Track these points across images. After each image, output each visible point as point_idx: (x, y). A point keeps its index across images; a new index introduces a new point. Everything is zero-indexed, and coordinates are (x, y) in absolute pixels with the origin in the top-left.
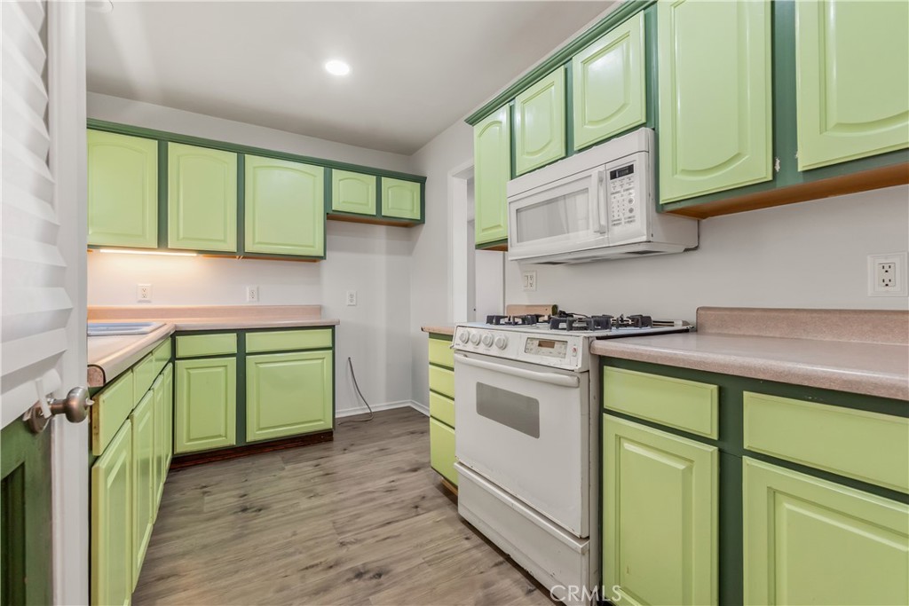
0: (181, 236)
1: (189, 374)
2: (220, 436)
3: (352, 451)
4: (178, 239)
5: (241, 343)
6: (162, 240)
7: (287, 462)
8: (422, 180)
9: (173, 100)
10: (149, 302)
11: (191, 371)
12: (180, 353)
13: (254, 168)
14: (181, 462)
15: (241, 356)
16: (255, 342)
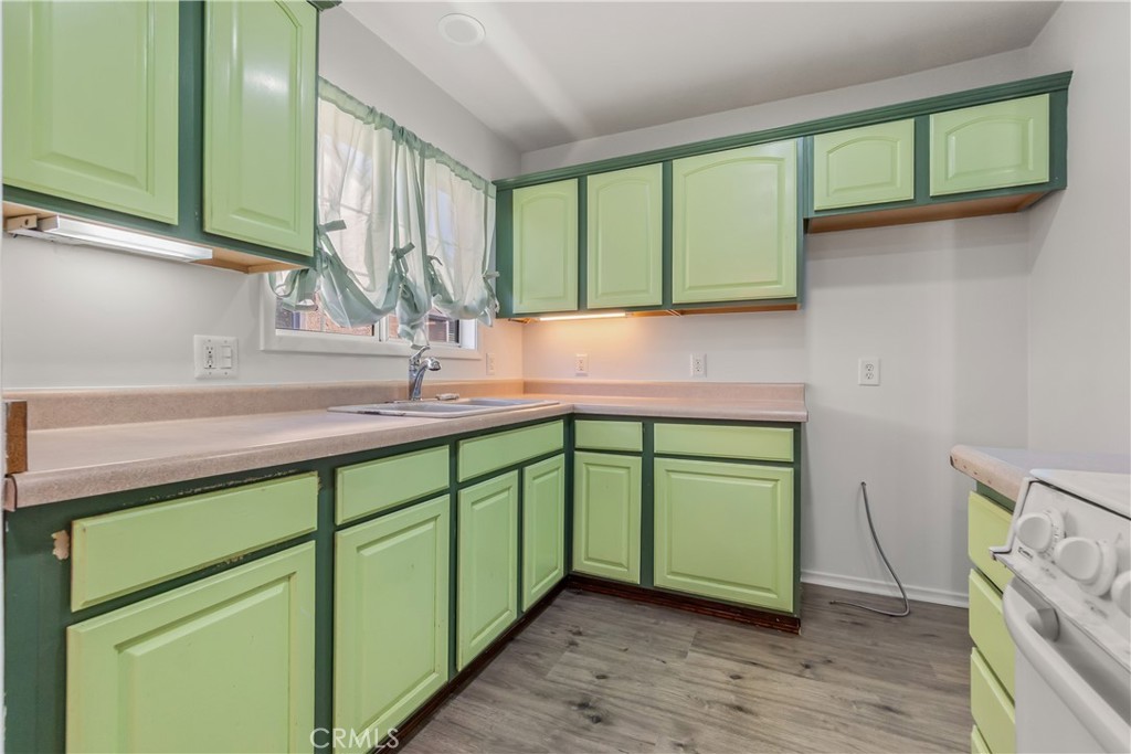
0: (600, 292)
1: (588, 471)
2: (621, 565)
3: (819, 678)
4: (597, 297)
5: (648, 438)
6: (582, 305)
7: (697, 643)
8: (1056, 87)
9: (607, 123)
10: (585, 375)
11: (592, 469)
12: (579, 443)
13: (685, 176)
15: (648, 455)
16: (665, 437)
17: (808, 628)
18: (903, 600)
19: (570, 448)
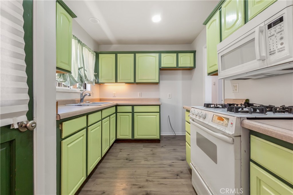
0: (120, 79)
1: (120, 117)
2: (127, 135)
3: (164, 148)
4: (120, 80)
5: (133, 109)
6: (116, 81)
7: (144, 147)
8: (194, 52)
9: (120, 42)
10: (115, 97)
11: (121, 116)
12: (118, 111)
13: (138, 57)
14: (118, 141)
16: (136, 109)
17: (161, 142)
18: (175, 136)
19: (116, 112)
